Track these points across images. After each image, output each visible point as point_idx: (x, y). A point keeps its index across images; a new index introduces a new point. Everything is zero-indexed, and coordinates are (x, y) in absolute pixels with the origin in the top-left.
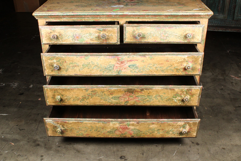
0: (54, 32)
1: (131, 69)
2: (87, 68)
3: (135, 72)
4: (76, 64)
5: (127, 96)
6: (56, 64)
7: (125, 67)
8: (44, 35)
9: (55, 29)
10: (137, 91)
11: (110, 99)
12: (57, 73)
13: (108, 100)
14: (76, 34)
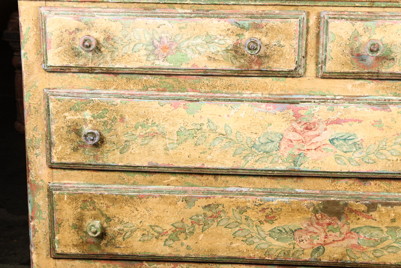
0: (89, 29)
1: (339, 152)
2: (191, 141)
3: (350, 160)
4: (155, 128)
5: (320, 227)
6: (90, 126)
7: (319, 144)
8: (53, 37)
9: (92, 19)
10: (356, 212)
11: (264, 239)
12: (92, 159)
13: (256, 240)
14: (161, 38)
